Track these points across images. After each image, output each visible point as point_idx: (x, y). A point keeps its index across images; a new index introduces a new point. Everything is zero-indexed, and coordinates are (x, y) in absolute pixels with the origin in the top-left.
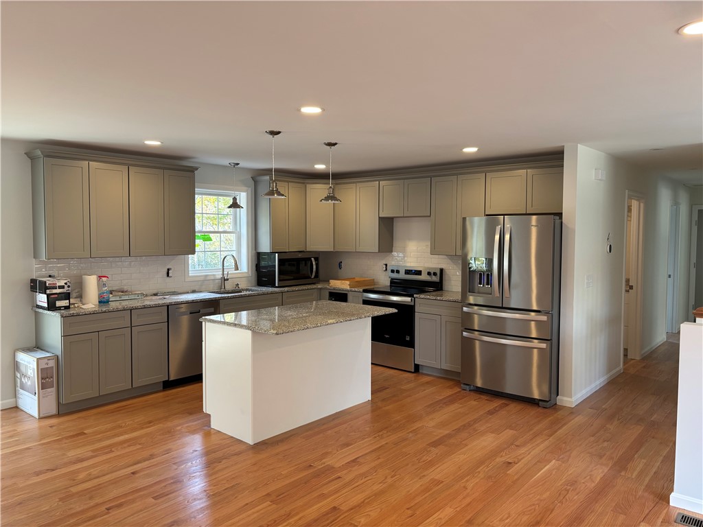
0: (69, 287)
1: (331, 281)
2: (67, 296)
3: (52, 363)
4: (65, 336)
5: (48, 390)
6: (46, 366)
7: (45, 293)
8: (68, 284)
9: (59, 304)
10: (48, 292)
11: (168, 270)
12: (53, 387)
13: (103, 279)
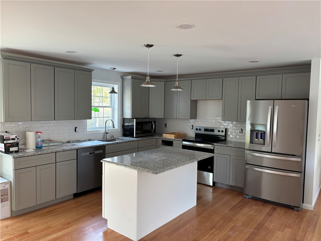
0: (18, 139)
1: (163, 134)
2: (17, 145)
3: (7, 186)
4: (16, 170)
5: (5, 202)
6: (4, 188)
7: (3, 143)
8: (18, 137)
9: (12, 149)
10: (5, 142)
11: (76, 128)
12: (8, 201)
13: (39, 133)
